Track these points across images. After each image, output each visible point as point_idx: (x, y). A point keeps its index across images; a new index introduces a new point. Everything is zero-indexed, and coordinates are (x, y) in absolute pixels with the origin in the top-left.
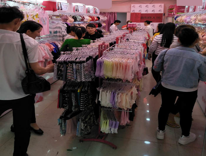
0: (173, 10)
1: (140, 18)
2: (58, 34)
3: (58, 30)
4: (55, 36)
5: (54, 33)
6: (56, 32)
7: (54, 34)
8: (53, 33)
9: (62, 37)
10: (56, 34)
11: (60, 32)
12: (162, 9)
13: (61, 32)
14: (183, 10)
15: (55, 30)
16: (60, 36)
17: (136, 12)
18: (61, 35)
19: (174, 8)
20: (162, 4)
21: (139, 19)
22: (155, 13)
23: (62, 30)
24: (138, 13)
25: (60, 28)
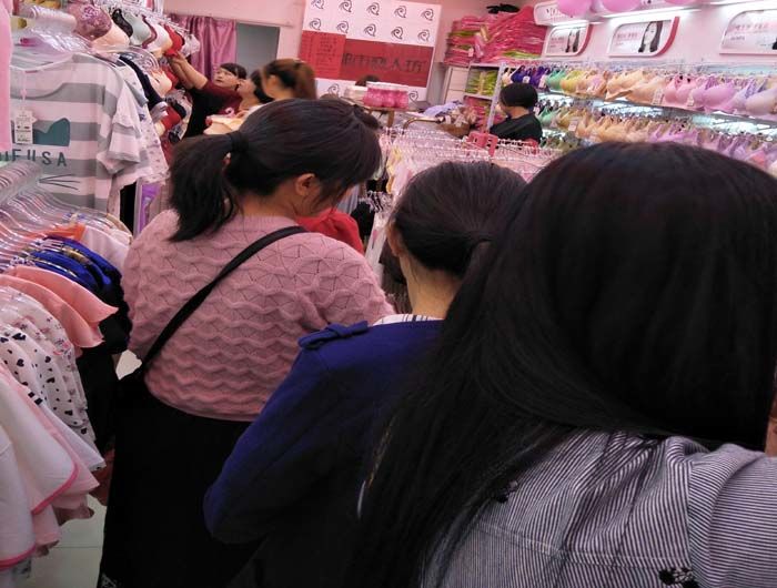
0: (473, 35)
1: (341, 58)
2: (76, 150)
3: (77, 113)
4: (46, 161)
5: (38, 137)
6: (58, 132)
7: (40, 149)
8: (30, 136)
9: (106, 173)
10: (54, 151)
11: (92, 132)
12: (433, 28)
13: (104, 133)
14: (535, 41)
15: (53, 112)
16: (91, 168)
17: (324, 29)
18: (100, 157)
19: (479, 31)
20: (432, 6)
21: (337, 61)
22: (401, 42)
23: (113, 113)
24: (335, 38)
25: (96, 95)
